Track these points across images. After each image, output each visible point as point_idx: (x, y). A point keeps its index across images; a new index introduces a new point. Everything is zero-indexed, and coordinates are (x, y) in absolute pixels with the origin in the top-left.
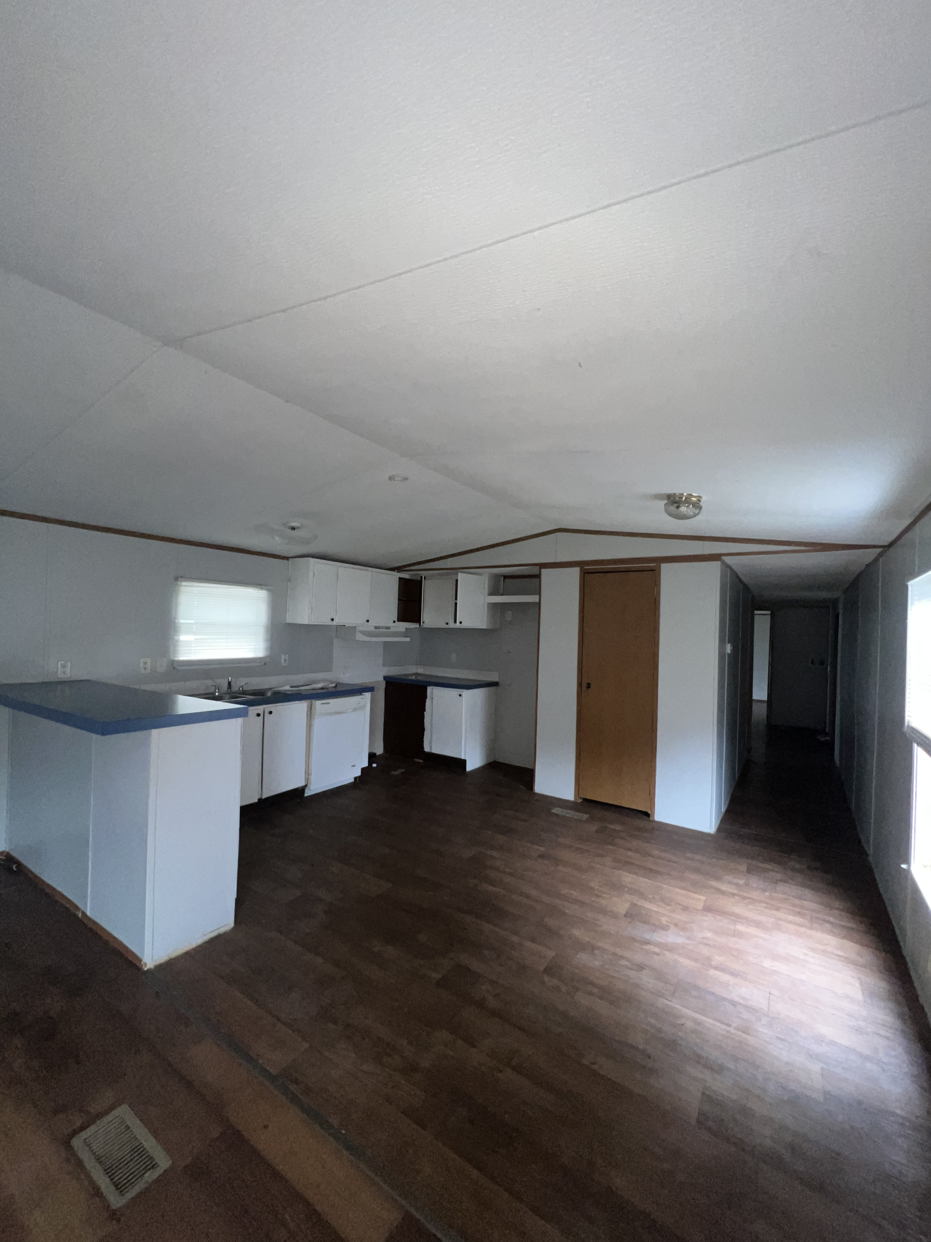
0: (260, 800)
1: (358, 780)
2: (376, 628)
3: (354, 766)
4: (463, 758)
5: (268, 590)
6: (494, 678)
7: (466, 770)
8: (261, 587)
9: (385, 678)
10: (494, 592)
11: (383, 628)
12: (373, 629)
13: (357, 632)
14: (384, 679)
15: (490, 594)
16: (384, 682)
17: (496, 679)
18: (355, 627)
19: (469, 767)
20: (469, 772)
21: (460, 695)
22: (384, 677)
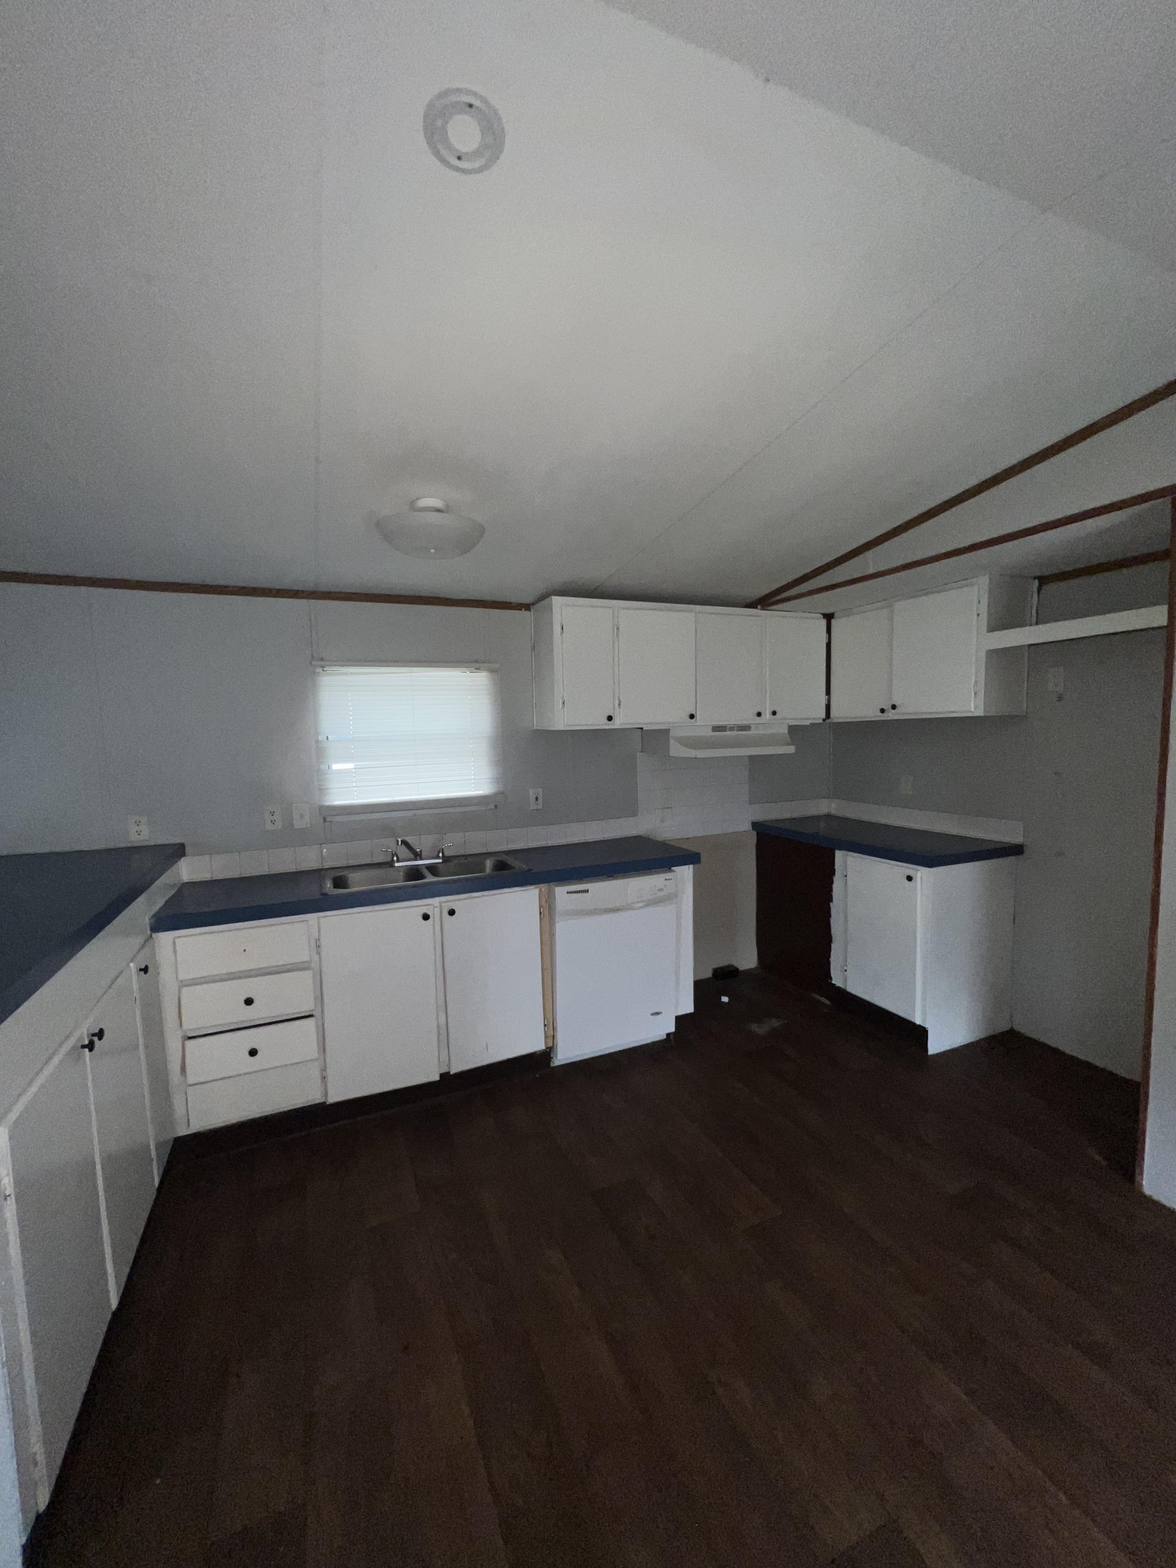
0: (444, 1076)
1: (672, 1037)
2: (716, 729)
3: (657, 1014)
4: (918, 1022)
5: (492, 671)
6: (1012, 835)
7: (926, 1050)
8: (477, 665)
9: (755, 825)
10: (1001, 622)
11: (732, 729)
12: (710, 733)
13: (672, 742)
14: (753, 829)
15: (992, 629)
16: (754, 835)
17: (1018, 839)
18: (667, 731)
19: (935, 1046)
20: (933, 1055)
21: (909, 878)
22: (752, 823)
